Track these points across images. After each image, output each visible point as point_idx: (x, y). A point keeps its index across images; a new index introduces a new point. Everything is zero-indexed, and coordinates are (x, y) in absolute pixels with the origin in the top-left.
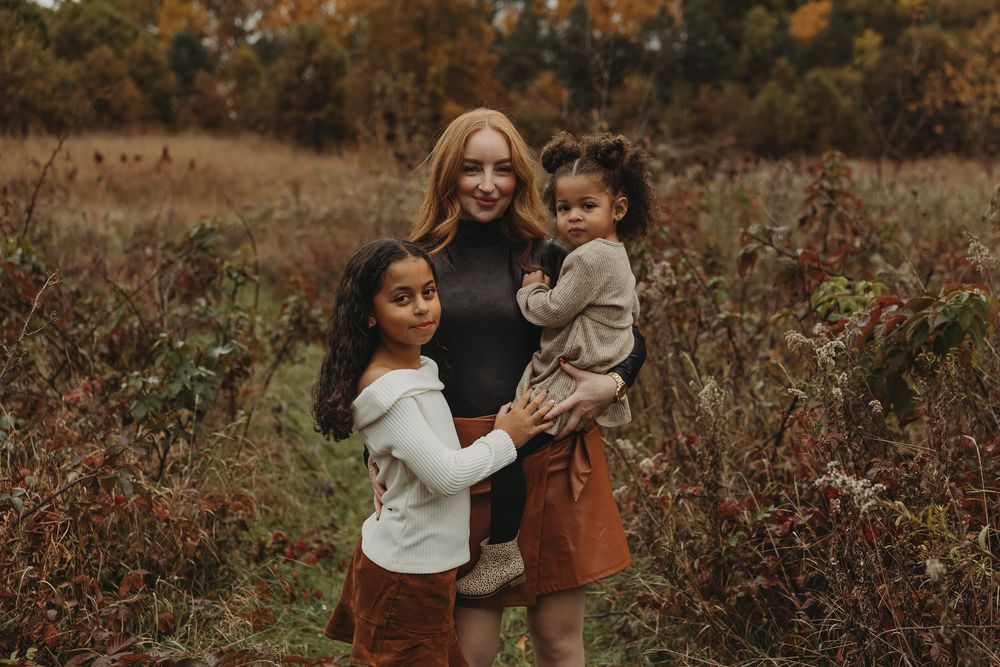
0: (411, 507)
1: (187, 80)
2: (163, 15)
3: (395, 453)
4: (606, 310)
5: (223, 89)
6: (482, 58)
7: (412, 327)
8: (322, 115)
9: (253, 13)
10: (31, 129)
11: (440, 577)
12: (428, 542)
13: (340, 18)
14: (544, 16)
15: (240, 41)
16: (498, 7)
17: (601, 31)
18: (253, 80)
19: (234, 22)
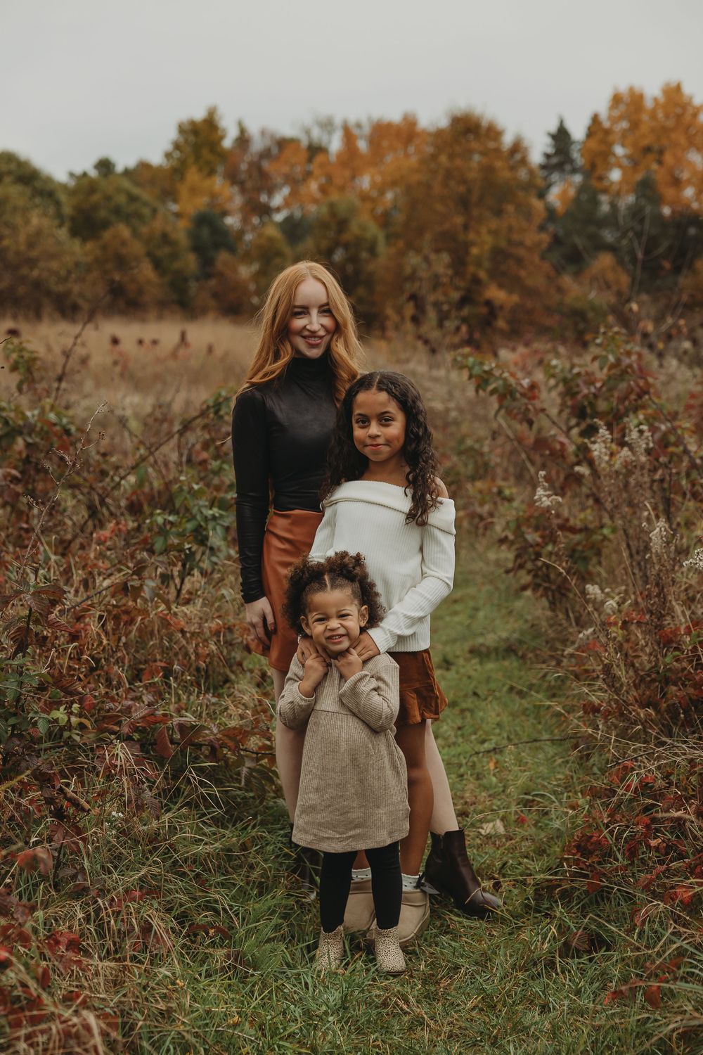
1: (207, 262)
2: (183, 191)
5: (245, 271)
6: (531, 238)
9: (281, 188)
13: (374, 194)
14: (605, 191)
15: (266, 219)
16: (553, 180)
17: (671, 207)
18: (277, 261)
19: (259, 198)
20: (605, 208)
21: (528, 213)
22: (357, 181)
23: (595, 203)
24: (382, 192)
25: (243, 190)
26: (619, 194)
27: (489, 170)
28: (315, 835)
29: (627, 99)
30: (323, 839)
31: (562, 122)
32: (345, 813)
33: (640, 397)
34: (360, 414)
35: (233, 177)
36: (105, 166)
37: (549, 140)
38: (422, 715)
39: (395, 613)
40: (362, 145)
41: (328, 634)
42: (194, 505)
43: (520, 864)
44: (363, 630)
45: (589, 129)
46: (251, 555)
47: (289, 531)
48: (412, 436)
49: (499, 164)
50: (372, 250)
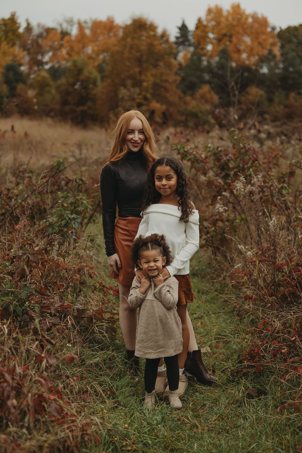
1: (12, 89)
5: (31, 93)
6: (171, 78)
8: (85, 108)
9: (48, 53)
13: (94, 56)
14: (205, 55)
15: (41, 67)
16: (180, 50)
17: (236, 63)
18: (47, 88)
19: (37, 57)
20: (205, 63)
21: (169, 66)
22: (85, 49)
23: (200, 61)
24: (98, 55)
25: (29, 54)
26: (211, 56)
27: (151, 46)
28: (144, 352)
29: (214, 11)
30: (147, 353)
31: (183, 22)
32: (157, 342)
33: (253, 162)
34: (158, 176)
35: (24, 47)
37: (178, 30)
38: (186, 301)
39: (177, 260)
40: (88, 32)
41: (149, 268)
42: (65, 213)
43: (221, 364)
44: (164, 267)
45: (197, 25)
46: (109, 236)
47: (127, 226)
48: (180, 185)
49: (156, 42)
50: (95, 83)
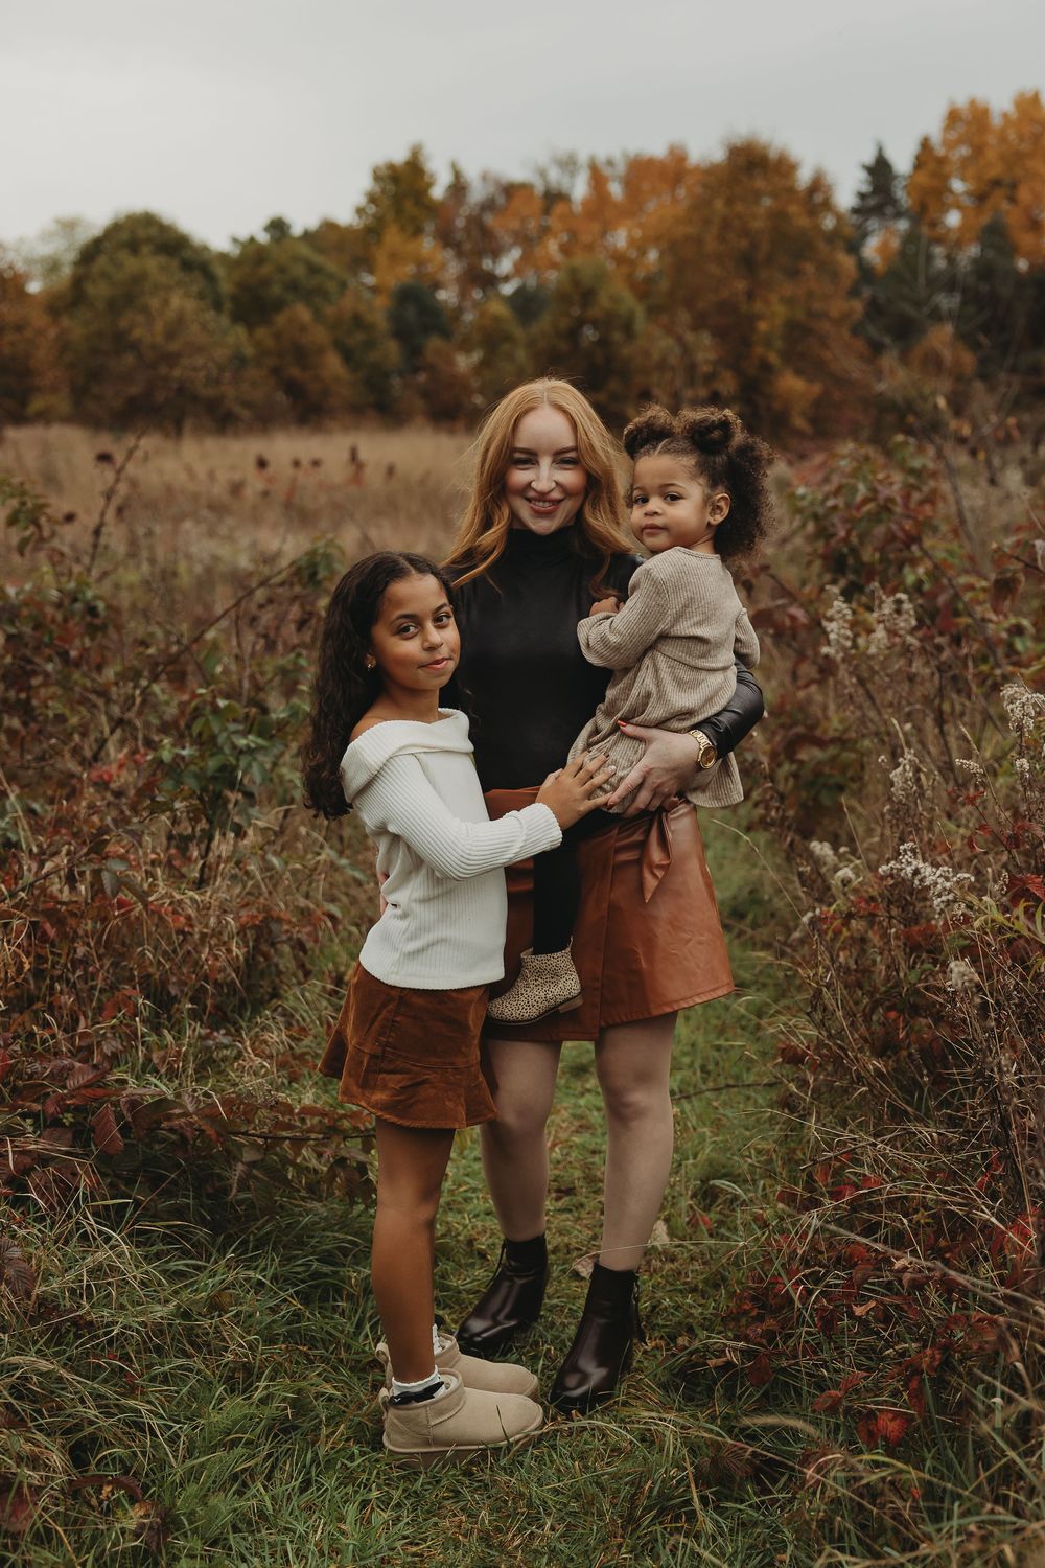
0: (415, 901)
1: (413, 352)
2: (381, 257)
3: (392, 828)
4: (685, 642)
5: (464, 362)
6: (837, 307)
7: (422, 666)
9: (509, 250)
10: (188, 425)
11: (454, 995)
12: (438, 949)
13: (633, 254)
14: (939, 240)
15: (490, 292)
16: (870, 228)
17: (1028, 259)
18: (506, 347)
19: (480, 264)
20: (940, 264)
21: (833, 274)
22: (609, 237)
23: (927, 257)
24: (643, 252)
25: (460, 254)
26: (959, 244)
27: (778, 217)
29: (966, 114)
31: (880, 150)
33: (907, 545)
35: (446, 238)
36: (278, 227)
37: (863, 175)
40: (615, 190)
42: (221, 731)
45: (918, 158)
49: (793, 209)
50: (628, 329)
